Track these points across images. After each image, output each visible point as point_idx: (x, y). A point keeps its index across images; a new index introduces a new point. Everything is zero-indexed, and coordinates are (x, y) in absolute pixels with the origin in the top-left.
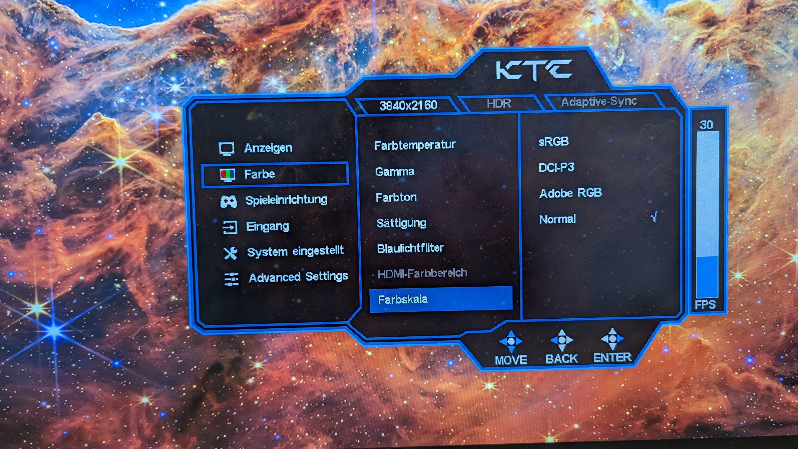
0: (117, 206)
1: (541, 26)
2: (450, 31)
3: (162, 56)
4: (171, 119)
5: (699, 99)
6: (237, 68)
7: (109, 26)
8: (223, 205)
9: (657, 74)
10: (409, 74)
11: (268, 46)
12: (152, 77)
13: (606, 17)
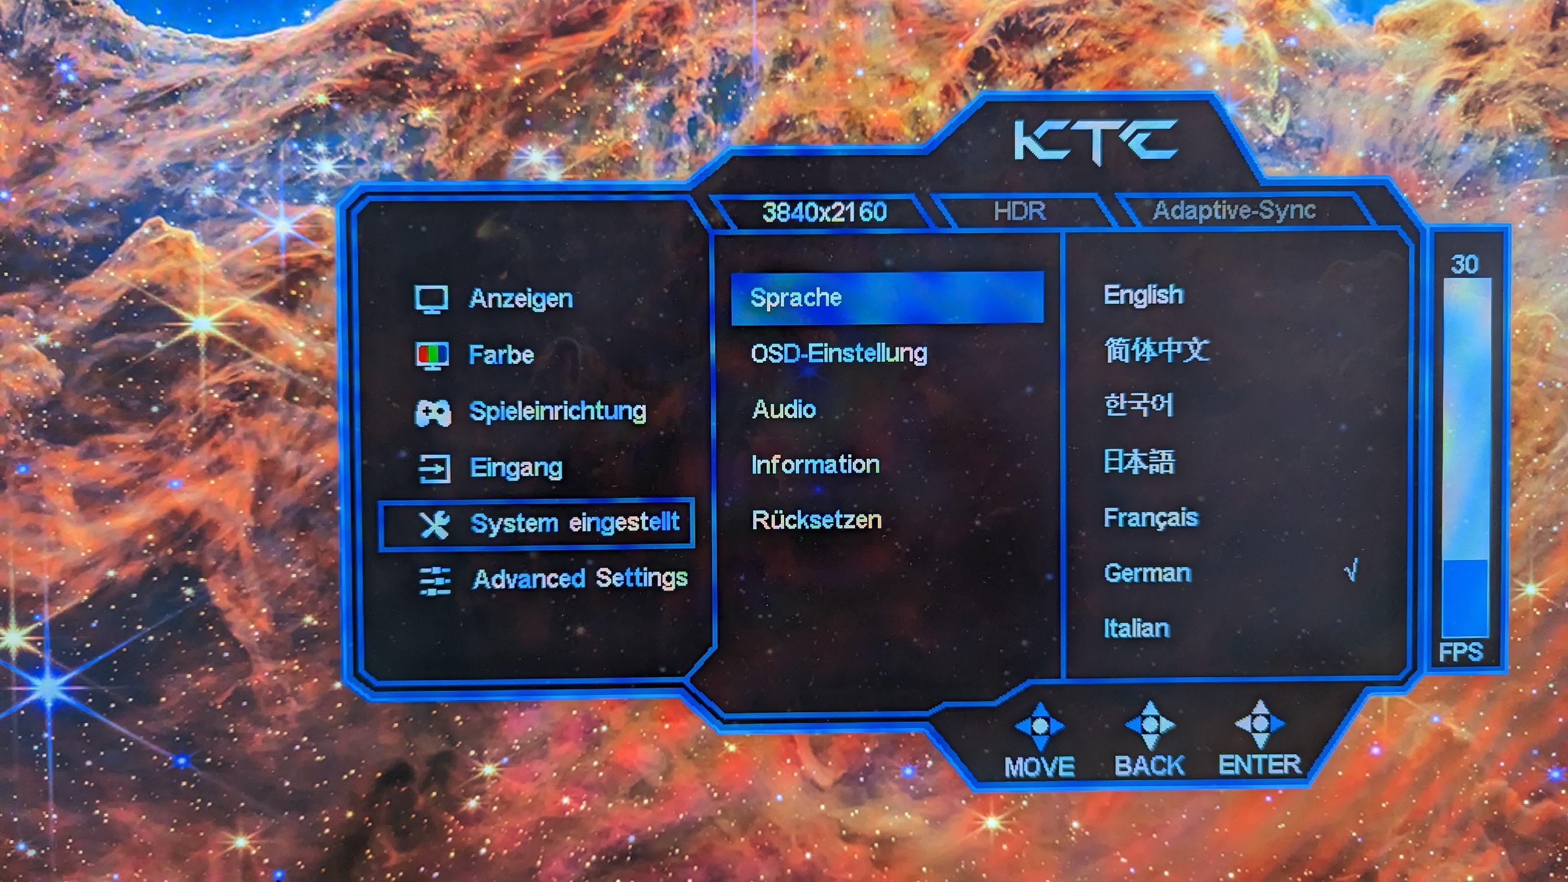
0: (192, 418)
1: (1111, 47)
2: (916, 55)
3: (297, 99)
4: (314, 233)
5: (1449, 209)
6: (458, 126)
7: (187, 32)
8: (421, 420)
9: (1360, 154)
10: (829, 145)
11: (526, 80)
12: (275, 142)
13: (1251, 30)
